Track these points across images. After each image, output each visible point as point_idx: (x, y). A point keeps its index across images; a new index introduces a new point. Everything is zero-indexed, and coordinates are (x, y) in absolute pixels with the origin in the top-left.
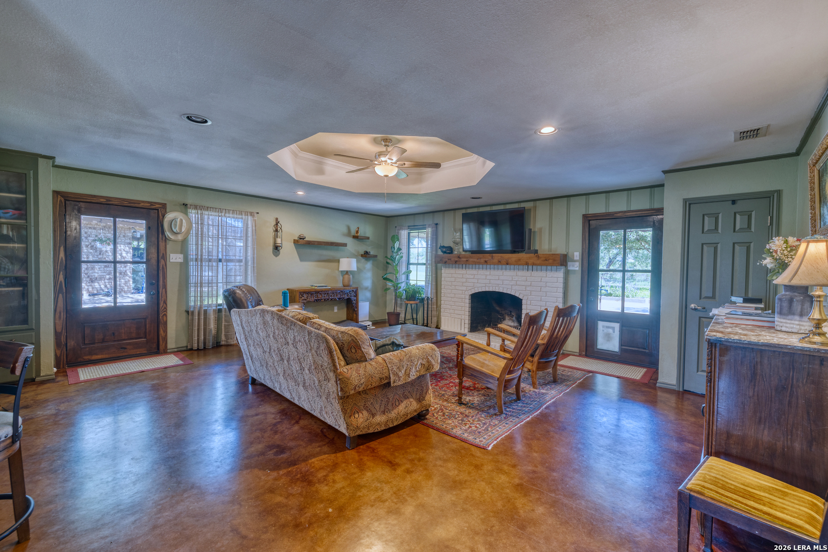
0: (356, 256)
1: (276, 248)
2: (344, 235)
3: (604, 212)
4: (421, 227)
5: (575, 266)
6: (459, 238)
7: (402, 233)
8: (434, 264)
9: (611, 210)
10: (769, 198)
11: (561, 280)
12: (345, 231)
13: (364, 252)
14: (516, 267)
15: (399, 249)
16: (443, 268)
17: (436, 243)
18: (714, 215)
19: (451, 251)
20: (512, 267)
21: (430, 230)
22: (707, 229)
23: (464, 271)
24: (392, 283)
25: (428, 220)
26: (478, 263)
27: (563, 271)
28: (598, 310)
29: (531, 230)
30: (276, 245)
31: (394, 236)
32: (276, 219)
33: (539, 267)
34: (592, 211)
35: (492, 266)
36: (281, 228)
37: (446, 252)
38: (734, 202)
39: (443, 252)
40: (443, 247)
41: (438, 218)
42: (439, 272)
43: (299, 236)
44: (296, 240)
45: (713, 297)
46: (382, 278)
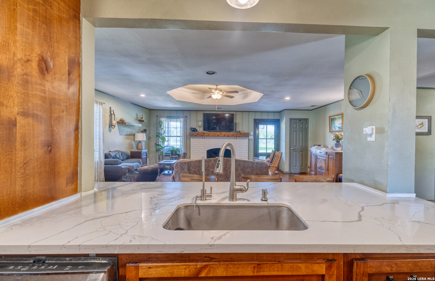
2: (135, 119)
4: (176, 117)
5: (251, 137)
6: (201, 124)
7: (162, 119)
8: (185, 137)
9: (263, 118)
10: (306, 120)
11: (248, 143)
12: (136, 117)
13: (144, 129)
14: (229, 138)
15: (162, 129)
16: (191, 138)
17: (186, 126)
18: (296, 123)
19: (197, 130)
20: (228, 138)
21: (182, 119)
22: (295, 127)
23: (204, 140)
24: (160, 147)
25: (180, 114)
26: (213, 136)
27: (248, 139)
28: (259, 152)
29: (236, 123)
30: (112, 125)
31: (160, 121)
32: (110, 108)
33: (239, 138)
34: (257, 118)
35: (218, 137)
36: (114, 114)
37: (194, 131)
38: (300, 120)
39: (192, 131)
40: (192, 128)
41: (187, 114)
42: (188, 140)
43: (121, 119)
44: (119, 122)
45: (296, 146)
46: (155, 144)
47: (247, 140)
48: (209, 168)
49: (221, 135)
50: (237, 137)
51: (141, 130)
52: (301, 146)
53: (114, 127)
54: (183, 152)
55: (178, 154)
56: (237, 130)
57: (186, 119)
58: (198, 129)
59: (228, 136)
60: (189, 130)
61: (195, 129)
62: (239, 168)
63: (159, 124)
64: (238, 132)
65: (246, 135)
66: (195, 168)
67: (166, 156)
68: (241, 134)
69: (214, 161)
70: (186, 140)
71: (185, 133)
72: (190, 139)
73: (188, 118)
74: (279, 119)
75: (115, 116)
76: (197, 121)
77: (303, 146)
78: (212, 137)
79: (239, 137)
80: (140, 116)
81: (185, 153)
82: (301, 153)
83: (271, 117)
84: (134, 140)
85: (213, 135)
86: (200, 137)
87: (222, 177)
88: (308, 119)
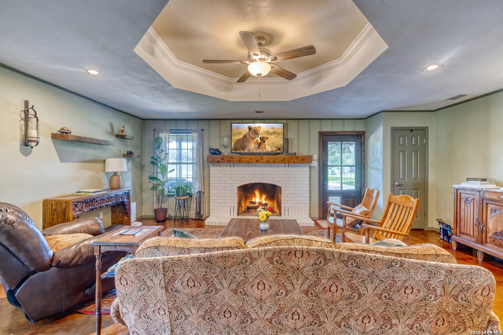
0: (119, 156)
1: (26, 142)
2: (108, 133)
3: (331, 131)
4: (185, 131)
5: (315, 164)
6: (228, 143)
7: (162, 135)
8: (201, 164)
9: (335, 130)
10: (424, 131)
11: (308, 173)
12: (109, 128)
13: (128, 152)
14: (276, 164)
15: (162, 150)
16: (211, 166)
17: (203, 146)
18: (404, 137)
19: (220, 153)
20: (274, 164)
21: (195, 135)
22: (401, 143)
23: (232, 168)
24: (159, 182)
25: (192, 126)
26: (248, 162)
27: (308, 167)
28: (329, 189)
29: (288, 139)
30: (29, 139)
31: (158, 138)
32: (26, 103)
33: (293, 164)
34: (324, 130)
35: (257, 164)
36: (35, 116)
37: (215, 154)
38: (412, 131)
39: (212, 154)
40: (212, 149)
41: (203, 125)
42: (206, 170)
43: (61, 129)
44: (56, 134)
45: (405, 179)
46: (149, 178)
47: (307, 169)
48: (247, 287)
49: (262, 160)
50: (289, 162)
51: (123, 153)
52: (414, 179)
53: (35, 144)
54: (197, 190)
55: (188, 194)
56: (290, 152)
57: (203, 133)
58: (223, 150)
59: (274, 162)
60: (208, 152)
61: (217, 150)
62: (370, 287)
63: (157, 143)
64: (292, 154)
65: (306, 160)
66: (191, 284)
67: (169, 196)
68: (297, 158)
69: (268, 262)
70: (202, 169)
71: (201, 157)
72: (209, 168)
73: (205, 133)
74: (364, 132)
75: (37, 120)
76: (221, 138)
77: (417, 179)
78: (247, 164)
79: (294, 162)
80: (117, 128)
81: (200, 192)
82: (415, 192)
83: (349, 128)
84: (104, 171)
85: (248, 160)
86: (226, 164)
87: (296, 317)
88: (428, 127)
